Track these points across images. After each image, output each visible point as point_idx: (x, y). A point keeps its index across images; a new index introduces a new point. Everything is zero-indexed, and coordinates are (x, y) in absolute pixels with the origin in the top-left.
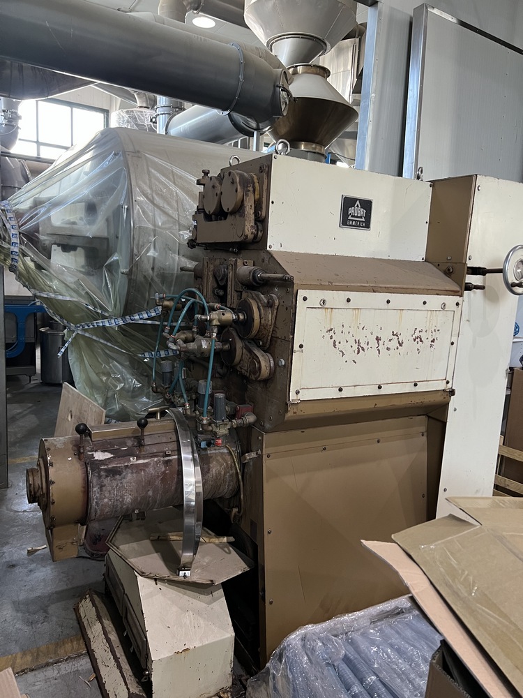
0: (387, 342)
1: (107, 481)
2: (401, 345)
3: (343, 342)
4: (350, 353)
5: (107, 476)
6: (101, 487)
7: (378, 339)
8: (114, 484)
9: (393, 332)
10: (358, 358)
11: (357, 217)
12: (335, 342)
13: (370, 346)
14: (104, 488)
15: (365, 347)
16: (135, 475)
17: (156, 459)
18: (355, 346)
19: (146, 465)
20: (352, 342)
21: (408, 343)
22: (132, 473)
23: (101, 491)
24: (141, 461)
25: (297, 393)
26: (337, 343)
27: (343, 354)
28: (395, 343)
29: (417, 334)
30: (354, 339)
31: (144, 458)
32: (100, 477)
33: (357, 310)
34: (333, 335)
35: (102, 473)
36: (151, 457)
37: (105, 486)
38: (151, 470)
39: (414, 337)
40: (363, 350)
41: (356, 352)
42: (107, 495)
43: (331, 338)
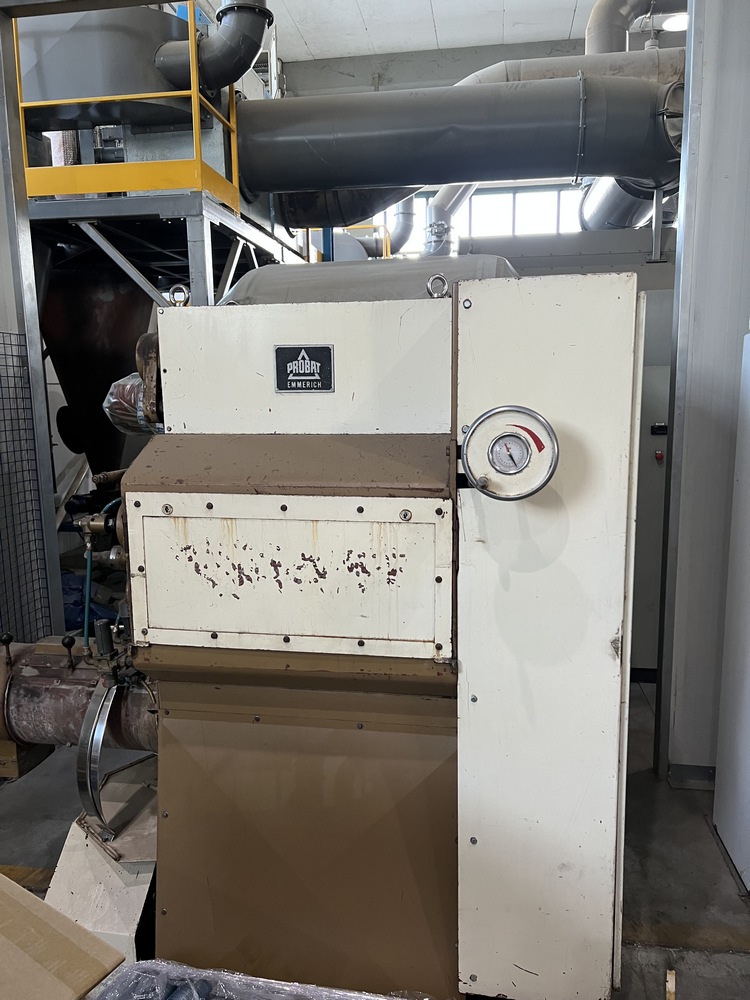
0: (293, 570)
1: (24, 702)
2: (322, 575)
3: (212, 567)
4: (227, 582)
5: (25, 696)
6: (18, 707)
7: (275, 565)
8: (31, 707)
9: (303, 555)
10: (240, 591)
11: (304, 374)
12: (197, 566)
13: (260, 575)
14: (21, 709)
15: (253, 575)
16: (53, 701)
17: (80, 687)
18: (235, 574)
19: (67, 692)
20: (227, 566)
21: (338, 575)
22: (51, 698)
23: (18, 711)
24: (63, 687)
25: (145, 632)
26: (201, 568)
27: (214, 584)
28: (309, 572)
29: (354, 559)
30: (230, 562)
31: (68, 683)
32: (18, 695)
33: (229, 522)
34: (193, 555)
35: (22, 692)
36: (77, 684)
37: (21, 706)
38: (71, 699)
39: (348, 564)
40: (250, 579)
41: (237, 581)
42: (25, 717)
43: (190, 559)
